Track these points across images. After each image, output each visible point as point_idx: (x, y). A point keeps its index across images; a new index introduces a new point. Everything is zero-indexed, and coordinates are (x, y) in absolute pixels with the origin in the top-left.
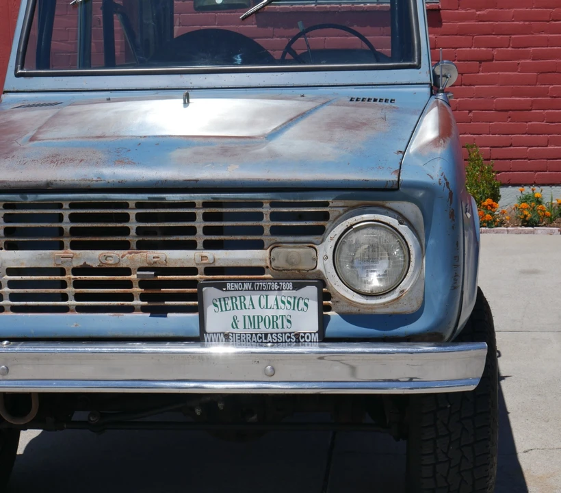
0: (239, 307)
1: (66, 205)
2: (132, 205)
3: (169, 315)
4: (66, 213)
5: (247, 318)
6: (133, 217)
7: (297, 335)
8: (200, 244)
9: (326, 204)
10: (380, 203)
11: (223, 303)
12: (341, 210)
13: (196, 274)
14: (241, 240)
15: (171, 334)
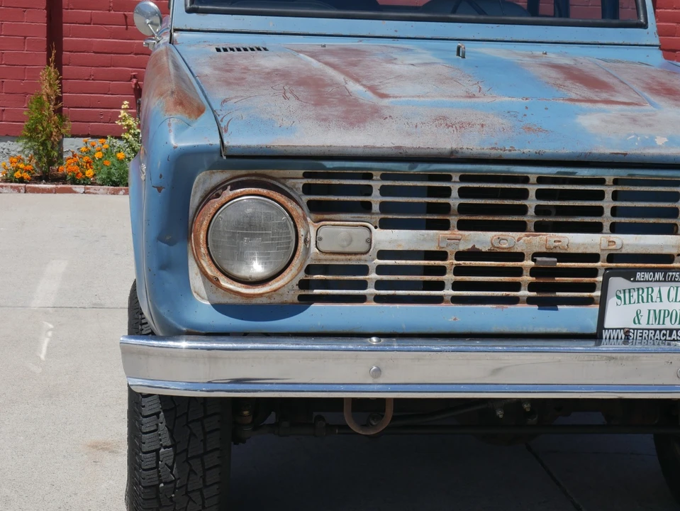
0: (645, 300)
1: (456, 178)
2: (533, 179)
3: (559, 307)
4: (455, 187)
5: (652, 312)
6: (532, 194)
8: (606, 227)
11: (627, 295)
13: (598, 261)
14: (654, 224)
15: (564, 330)
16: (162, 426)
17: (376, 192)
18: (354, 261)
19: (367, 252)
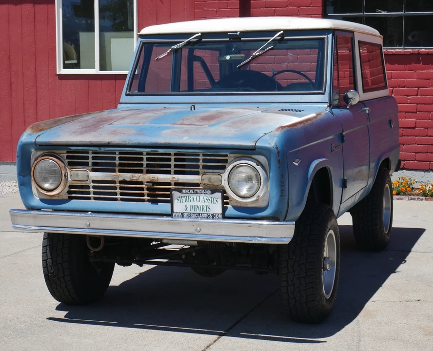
0: (188, 201)
1: (117, 153)
2: (145, 153)
3: (159, 204)
5: (191, 206)
6: (145, 159)
7: (213, 215)
8: (172, 172)
9: (226, 156)
10: (250, 156)
11: (181, 199)
12: (233, 158)
13: (171, 185)
14: (190, 171)
15: (159, 212)
16: (48, 250)
17: (90, 158)
18: (84, 184)
19: (87, 181)
